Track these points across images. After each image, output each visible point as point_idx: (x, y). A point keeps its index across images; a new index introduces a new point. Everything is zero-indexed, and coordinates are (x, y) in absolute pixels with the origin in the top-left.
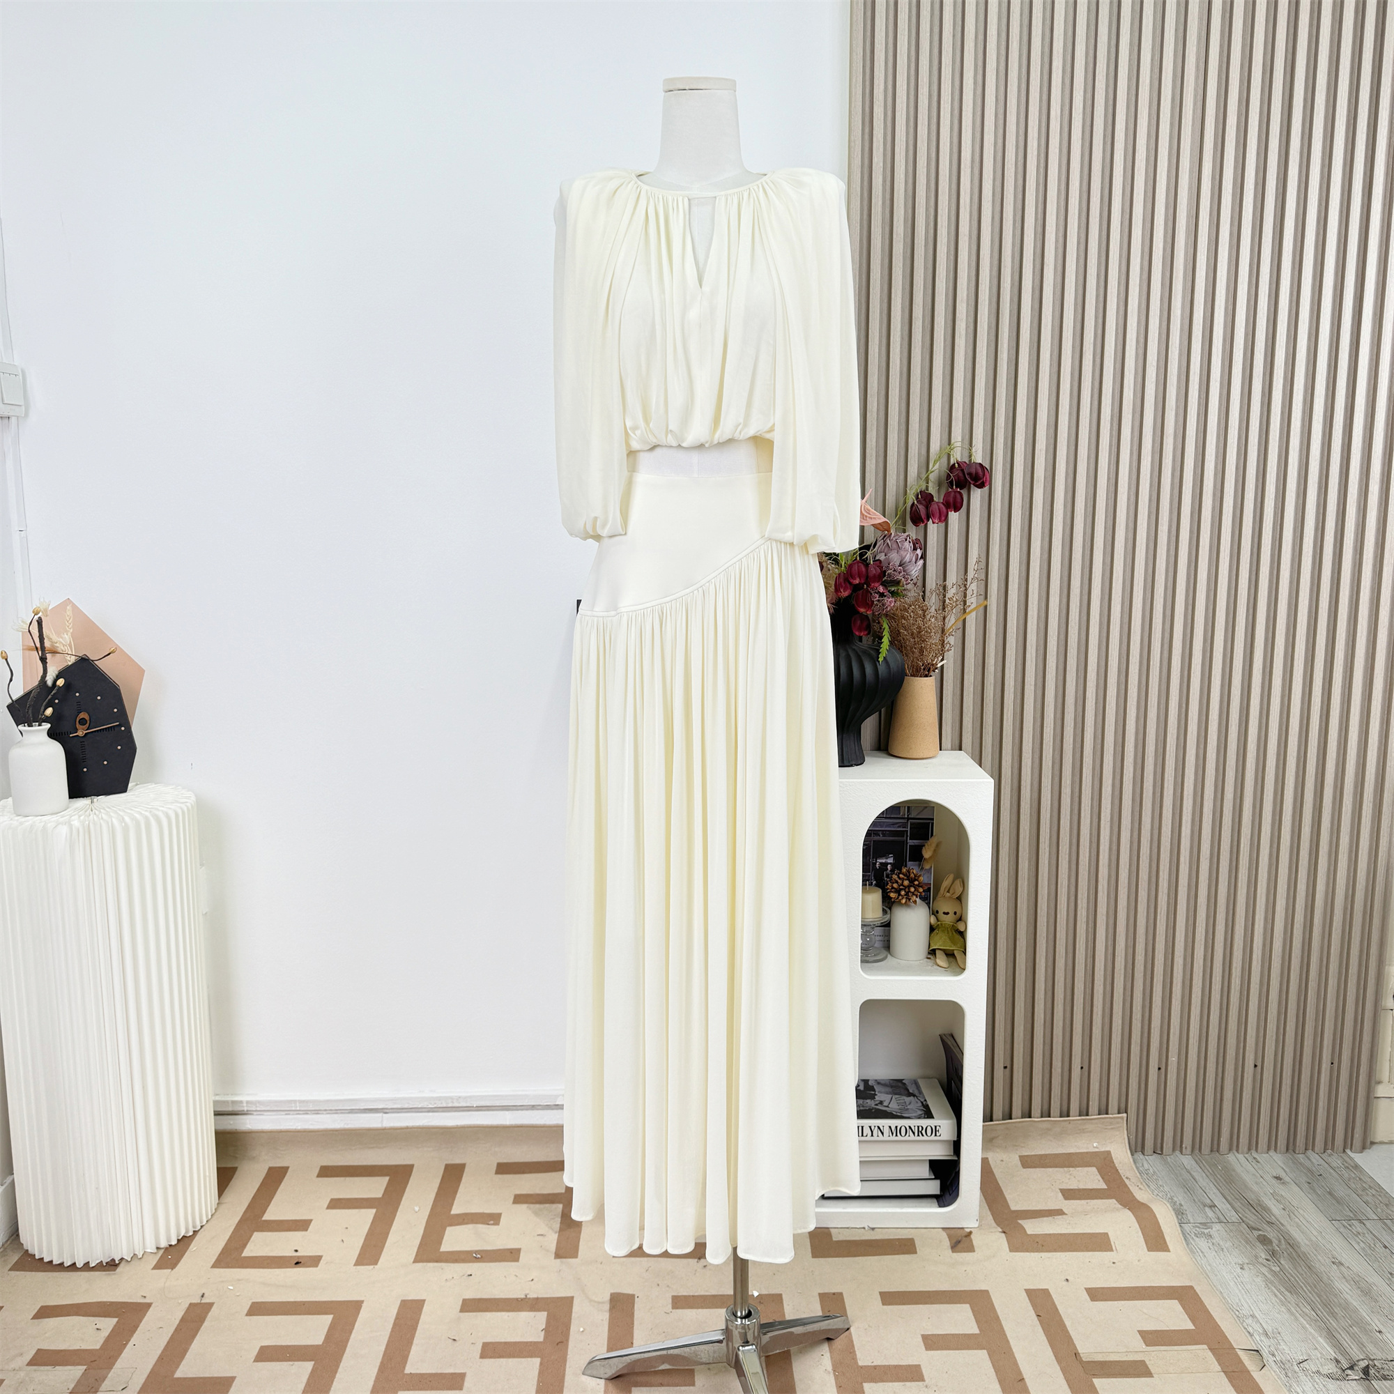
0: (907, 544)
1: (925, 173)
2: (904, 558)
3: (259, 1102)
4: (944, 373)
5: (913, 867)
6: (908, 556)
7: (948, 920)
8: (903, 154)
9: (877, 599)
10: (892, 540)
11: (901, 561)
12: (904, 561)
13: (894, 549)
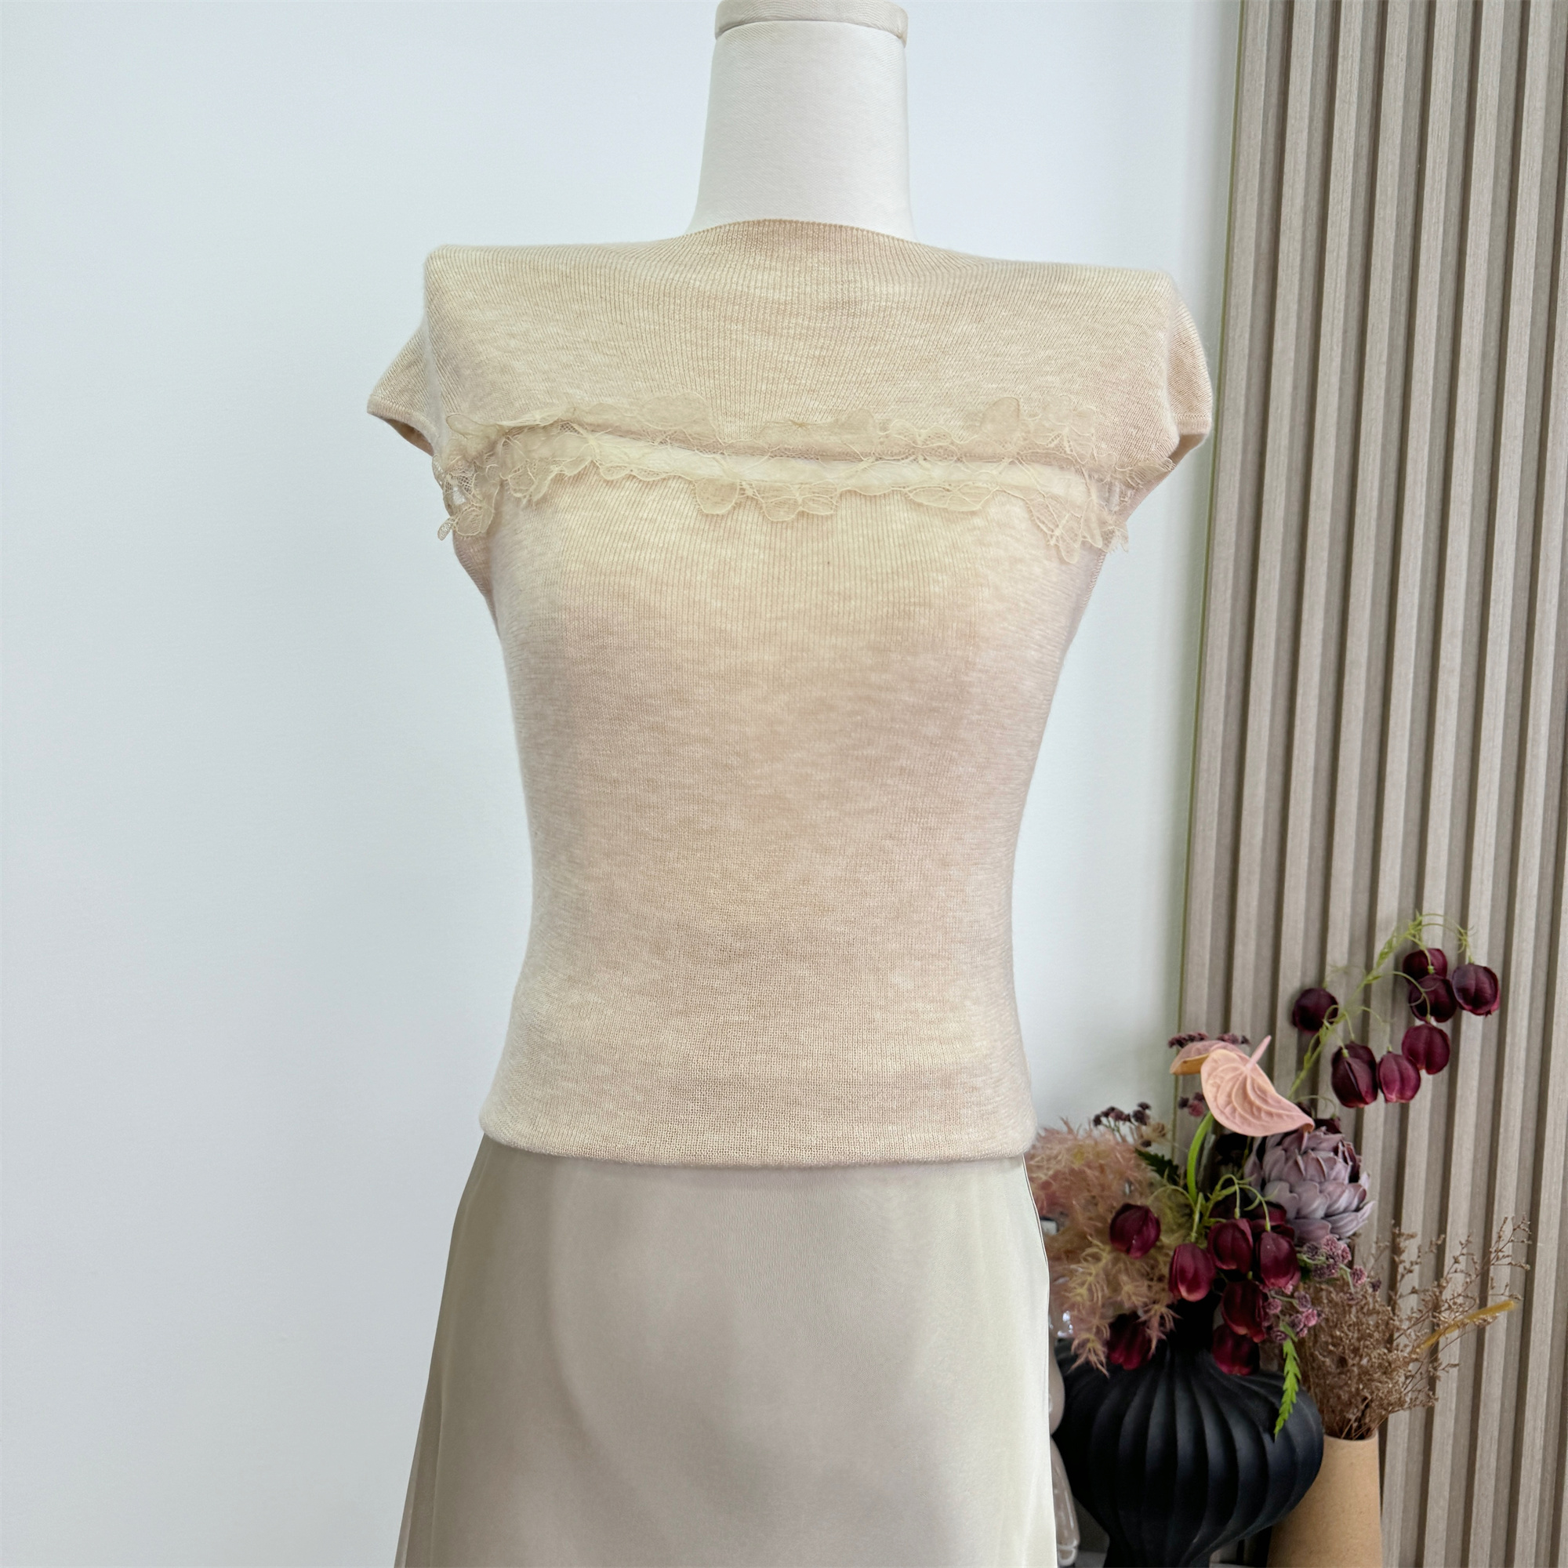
0: (1339, 1163)
1: (1383, 375)
2: (1336, 1201)
6: (1346, 1198)
8: (1338, 334)
9: (1279, 1309)
10: (1305, 1152)
11: (1329, 1207)
12: (1336, 1206)
13: (1312, 1180)
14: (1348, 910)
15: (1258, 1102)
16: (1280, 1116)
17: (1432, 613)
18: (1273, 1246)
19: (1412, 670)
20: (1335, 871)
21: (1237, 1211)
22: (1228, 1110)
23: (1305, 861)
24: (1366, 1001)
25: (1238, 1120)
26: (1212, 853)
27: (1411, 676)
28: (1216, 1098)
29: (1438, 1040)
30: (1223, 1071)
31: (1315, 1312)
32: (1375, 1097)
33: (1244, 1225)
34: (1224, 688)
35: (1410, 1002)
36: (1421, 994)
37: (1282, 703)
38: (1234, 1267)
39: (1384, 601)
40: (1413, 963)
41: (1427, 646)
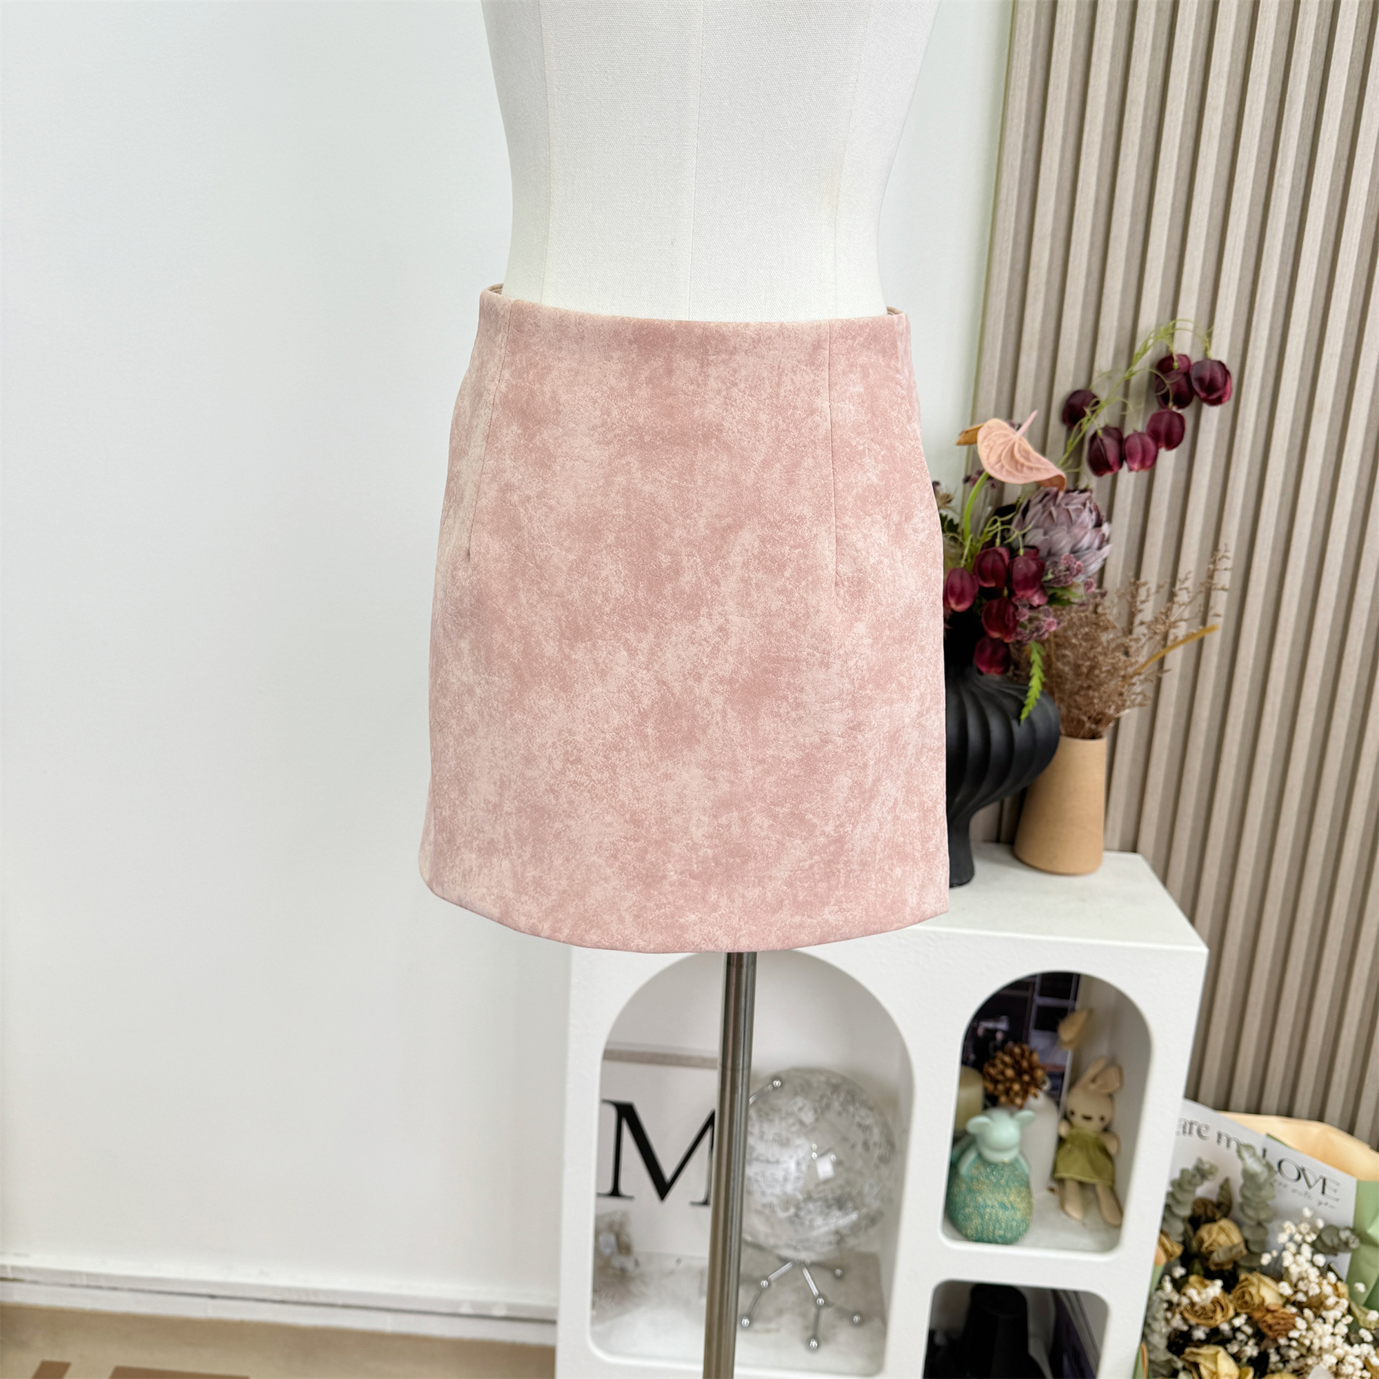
0: (1086, 514)
2: (1081, 541)
3: (31, 1270)
4: (1173, 204)
5: (1038, 1040)
6: (1088, 539)
7: (1092, 1128)
9: (1027, 617)
10: (1059, 505)
11: (1074, 546)
12: (1079, 545)
13: (1062, 524)
14: (1115, 323)
15: (1022, 460)
16: (1038, 469)
17: (1203, 58)
18: (1023, 566)
19: (1183, 107)
20: (1106, 291)
21: (998, 541)
22: (998, 466)
23: (1082, 281)
24: (1126, 395)
25: (1004, 473)
26: (1006, 275)
27: (1181, 113)
28: (988, 458)
29: (1176, 422)
30: (995, 436)
31: (1055, 621)
32: (1121, 466)
33: (1003, 551)
34: (1023, 125)
35: (1157, 391)
36: (1165, 385)
37: (1071, 140)
38: (992, 585)
39: (1163, 45)
40: (1164, 364)
41: (1197, 88)
